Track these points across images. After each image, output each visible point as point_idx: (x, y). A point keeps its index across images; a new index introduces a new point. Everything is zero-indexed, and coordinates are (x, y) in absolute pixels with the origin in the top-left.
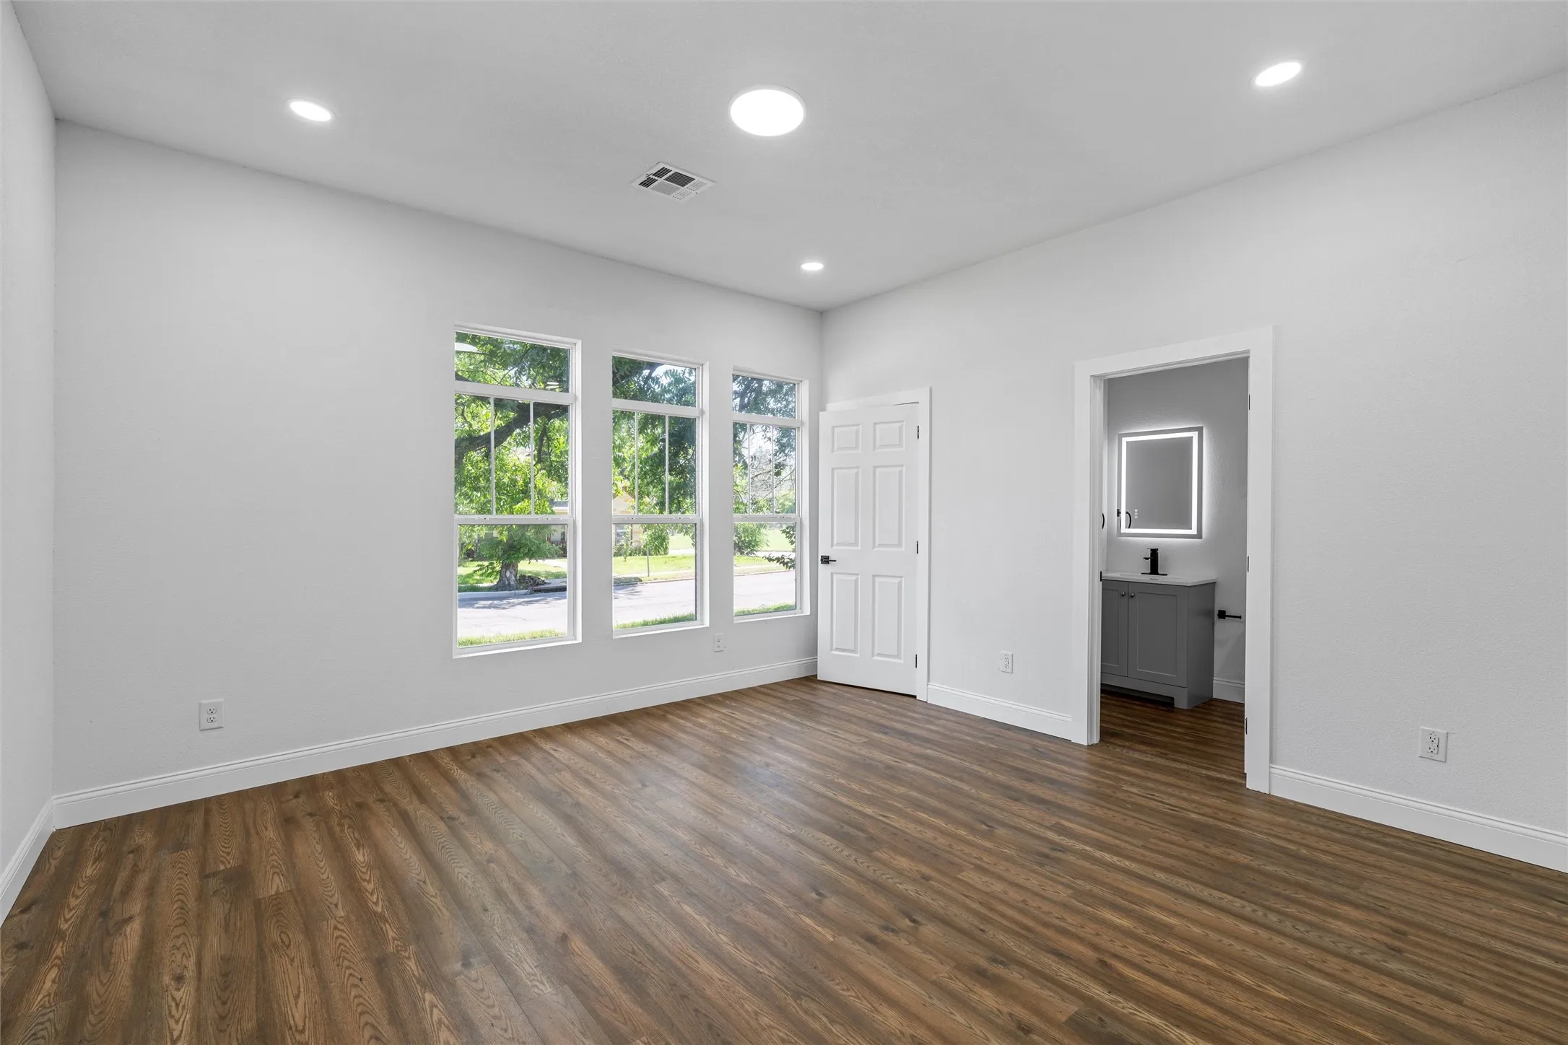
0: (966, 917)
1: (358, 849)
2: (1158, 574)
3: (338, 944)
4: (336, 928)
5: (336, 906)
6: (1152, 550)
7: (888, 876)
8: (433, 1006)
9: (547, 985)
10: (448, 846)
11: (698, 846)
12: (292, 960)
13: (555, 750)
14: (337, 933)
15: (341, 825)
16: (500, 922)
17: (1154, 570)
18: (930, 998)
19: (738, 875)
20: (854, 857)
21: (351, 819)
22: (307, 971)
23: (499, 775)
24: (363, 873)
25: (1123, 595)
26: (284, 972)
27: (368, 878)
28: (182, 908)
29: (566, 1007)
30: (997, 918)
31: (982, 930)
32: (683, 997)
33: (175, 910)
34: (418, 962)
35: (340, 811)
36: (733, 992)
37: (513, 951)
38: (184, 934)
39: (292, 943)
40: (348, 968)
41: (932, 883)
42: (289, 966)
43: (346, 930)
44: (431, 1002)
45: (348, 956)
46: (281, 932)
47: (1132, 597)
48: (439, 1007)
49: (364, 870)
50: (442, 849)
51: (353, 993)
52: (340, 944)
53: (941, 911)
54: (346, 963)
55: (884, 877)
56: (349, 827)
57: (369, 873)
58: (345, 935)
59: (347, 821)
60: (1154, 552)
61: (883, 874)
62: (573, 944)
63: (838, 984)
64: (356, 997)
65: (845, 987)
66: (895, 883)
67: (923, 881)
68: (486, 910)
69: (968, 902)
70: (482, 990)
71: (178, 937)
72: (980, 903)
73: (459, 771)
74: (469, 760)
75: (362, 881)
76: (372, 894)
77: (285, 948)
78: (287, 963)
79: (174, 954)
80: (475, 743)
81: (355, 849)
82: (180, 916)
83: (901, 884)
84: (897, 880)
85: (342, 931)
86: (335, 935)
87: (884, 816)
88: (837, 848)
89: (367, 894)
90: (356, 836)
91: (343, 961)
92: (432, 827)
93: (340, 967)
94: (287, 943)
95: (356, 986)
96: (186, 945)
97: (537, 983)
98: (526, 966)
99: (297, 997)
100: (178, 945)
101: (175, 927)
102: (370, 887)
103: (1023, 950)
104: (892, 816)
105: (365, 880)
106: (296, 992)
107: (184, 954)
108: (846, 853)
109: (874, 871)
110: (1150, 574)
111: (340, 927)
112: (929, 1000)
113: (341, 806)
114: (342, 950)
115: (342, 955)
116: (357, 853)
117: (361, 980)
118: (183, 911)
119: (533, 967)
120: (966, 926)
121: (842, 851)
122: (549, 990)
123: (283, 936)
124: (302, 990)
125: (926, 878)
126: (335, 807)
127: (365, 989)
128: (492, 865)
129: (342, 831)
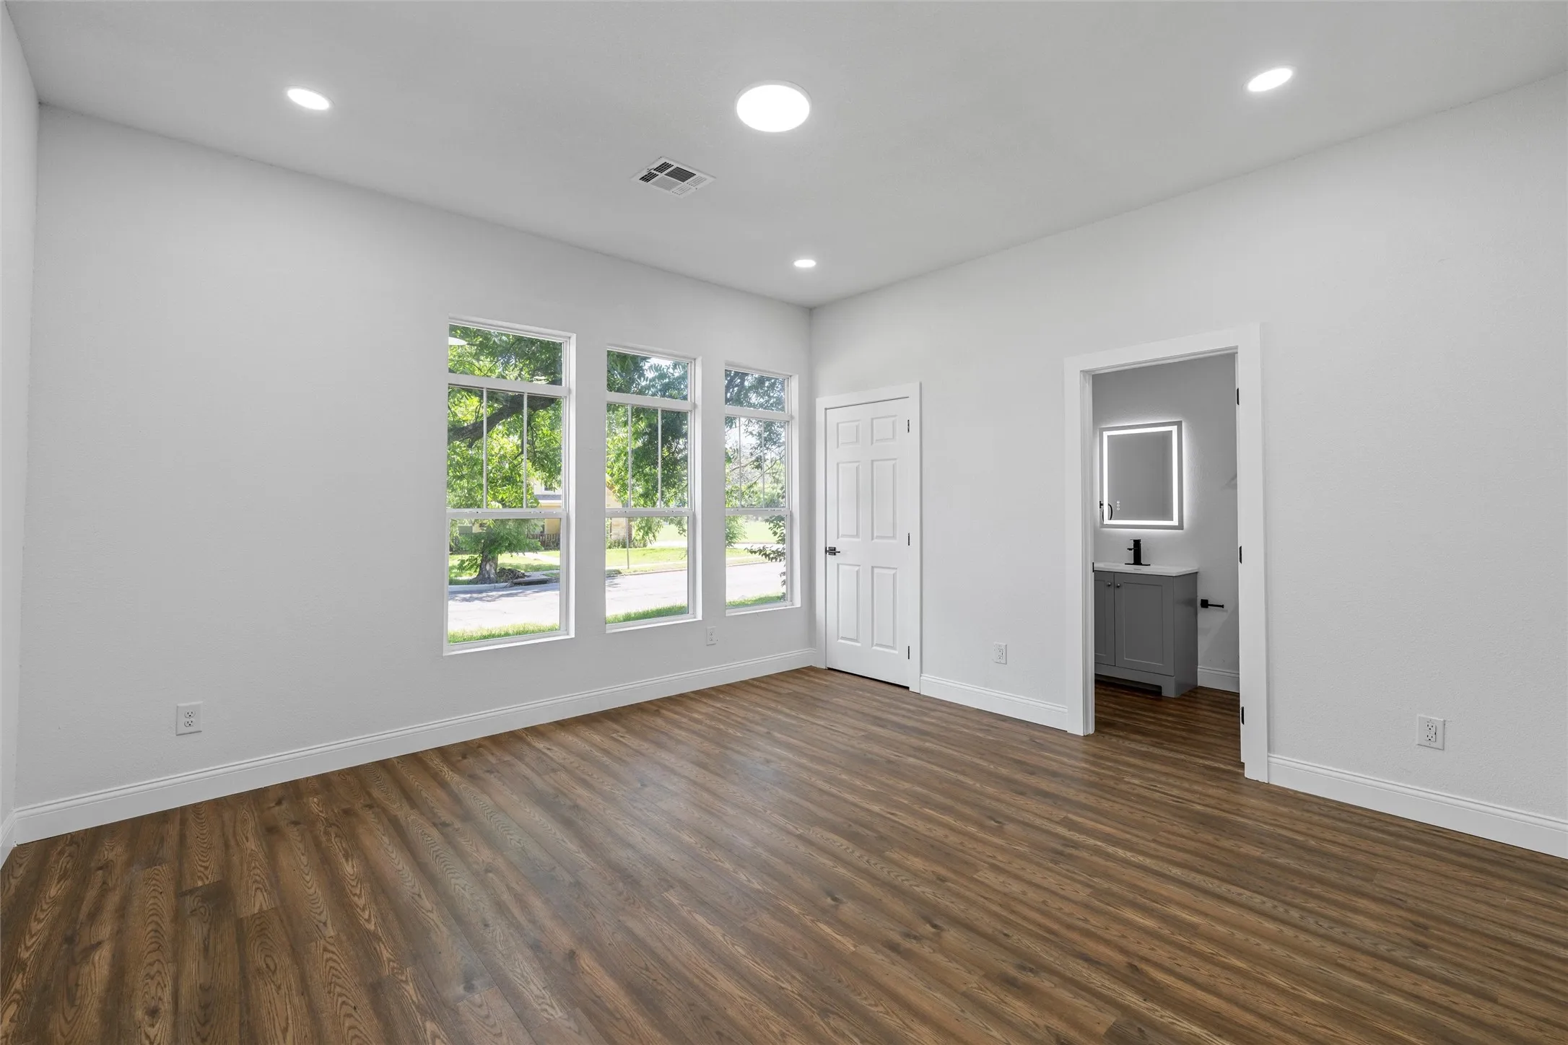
0: (988, 921)
1: (347, 860)
2: (1141, 564)
3: (328, 968)
4: (325, 950)
5: (325, 924)
6: (1134, 541)
7: (903, 878)
8: (435, 1037)
9: (557, 1009)
10: (442, 856)
11: (705, 850)
12: (279, 988)
13: (549, 749)
14: (327, 955)
15: (326, 833)
16: (502, 938)
17: (1137, 560)
18: (963, 1011)
19: (749, 881)
20: (866, 858)
21: (338, 827)
22: (296, 1000)
23: (492, 776)
24: (353, 886)
25: (1109, 586)
26: (270, 1002)
27: (358, 892)
28: (156, 931)
29: (579, 1033)
30: (1020, 921)
31: (1005, 935)
32: (705, 1018)
33: (149, 933)
34: (418, 988)
35: (326, 819)
36: (757, 1011)
37: (519, 971)
38: (159, 960)
39: (278, 968)
40: (340, 995)
41: (949, 884)
42: (275, 994)
43: (336, 952)
44: (433, 1033)
45: (338, 981)
46: (266, 956)
47: (1118, 587)
48: (442, 1037)
49: (354, 883)
50: (436, 859)
51: (347, 1025)
52: (331, 967)
53: (962, 915)
54: (338, 989)
55: (900, 879)
56: (336, 836)
57: (359, 886)
58: (335, 957)
59: (333, 830)
60: (1137, 543)
61: (898, 876)
62: (582, 962)
63: (866, 999)
64: (350, 1028)
65: (873, 1003)
66: (911, 885)
67: (938, 882)
68: (486, 925)
69: (987, 904)
70: (488, 1017)
71: (151, 964)
72: (1001, 905)
73: (450, 773)
74: (459, 761)
75: (352, 896)
76: (363, 910)
77: (270, 974)
78: (273, 990)
79: (147, 984)
80: (465, 743)
81: (344, 860)
82: (154, 940)
83: (917, 886)
84: (912, 882)
85: (333, 953)
86: (325, 957)
87: (892, 814)
88: (848, 848)
89: (358, 910)
90: (344, 846)
91: (335, 987)
92: (425, 834)
93: (331, 995)
94: (272, 967)
95: (350, 1016)
96: (161, 973)
97: (547, 1007)
98: (533, 987)
99: (285, 1030)
100: (152, 973)
101: (149, 953)
102: (361, 902)
103: (1052, 956)
104: (901, 814)
105: (355, 895)
106: (283, 1025)
107: (159, 984)
108: (857, 854)
109: (889, 872)
110: (1133, 564)
111: (331, 948)
112: (962, 1014)
113: (327, 813)
114: (333, 975)
115: (333, 980)
116: (345, 864)
117: (355, 1008)
118: (157, 934)
119: (541, 989)
120: (990, 931)
121: (853, 852)
122: (560, 1014)
123: (269, 961)
124: (290, 1022)
125: (943, 879)
126: (320, 814)
127: (360, 1019)
128: (490, 875)
129: (329, 840)
